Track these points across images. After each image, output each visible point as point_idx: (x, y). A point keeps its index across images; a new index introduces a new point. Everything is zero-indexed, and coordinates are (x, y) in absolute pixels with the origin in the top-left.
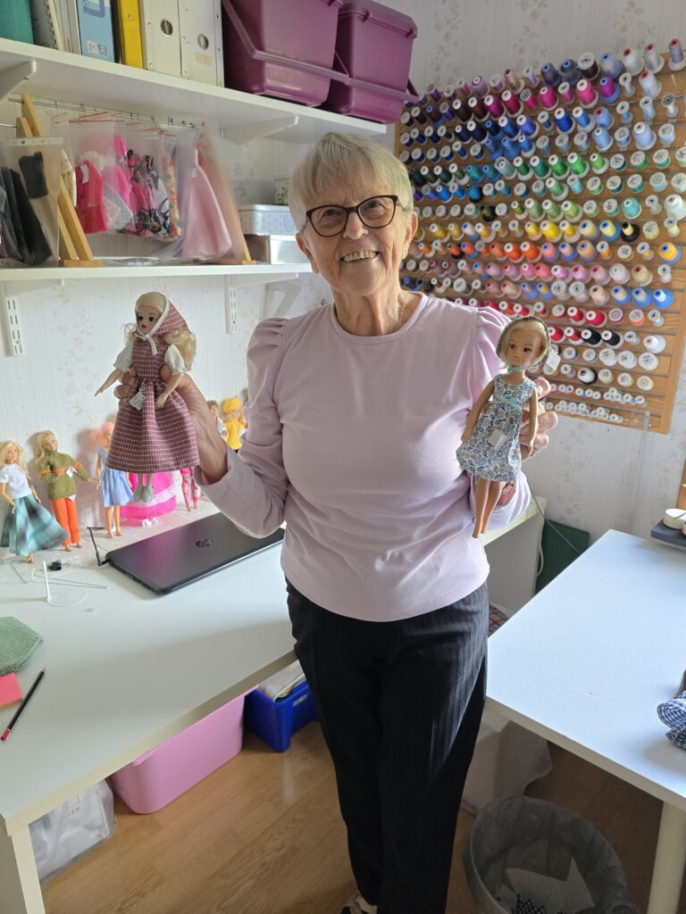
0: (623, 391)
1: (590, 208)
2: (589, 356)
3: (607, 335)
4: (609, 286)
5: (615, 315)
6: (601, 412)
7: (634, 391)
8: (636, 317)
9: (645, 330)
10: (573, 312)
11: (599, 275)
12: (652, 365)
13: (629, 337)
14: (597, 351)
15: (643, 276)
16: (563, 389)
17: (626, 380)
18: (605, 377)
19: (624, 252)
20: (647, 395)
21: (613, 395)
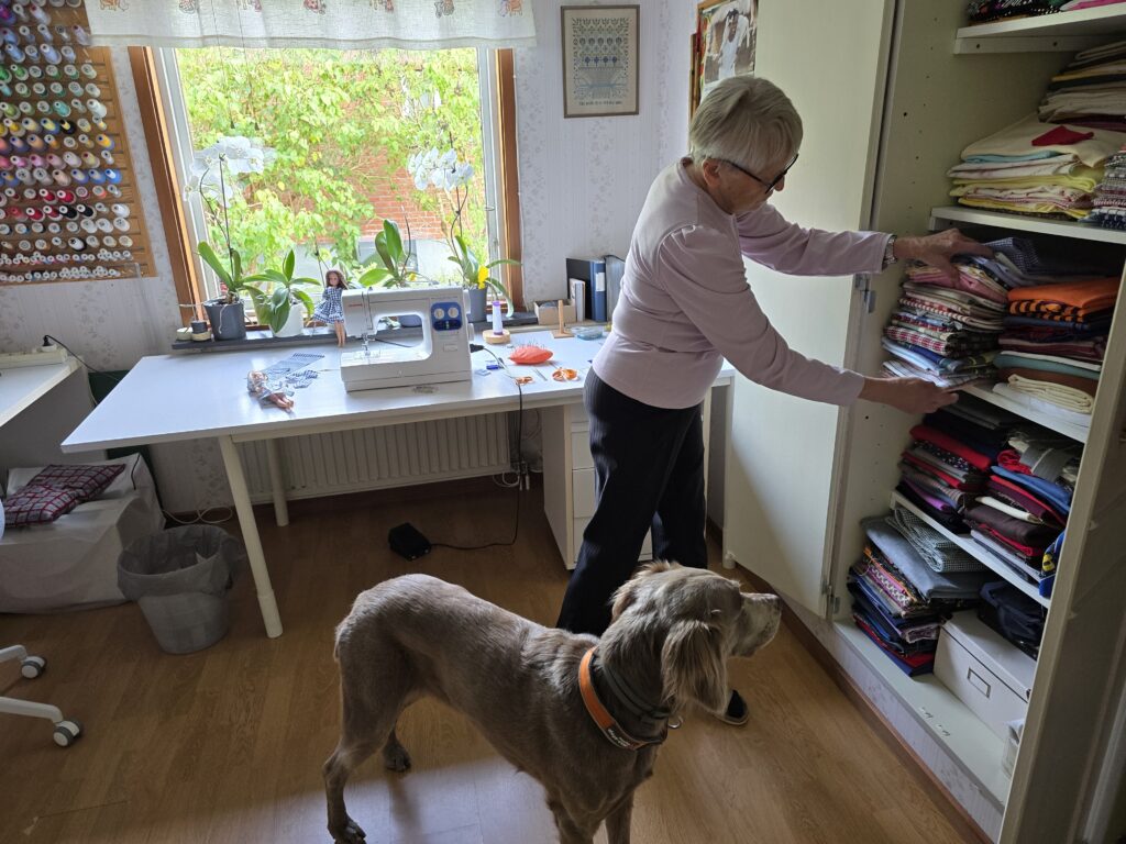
0: (111, 250)
1: (26, 108)
2: (72, 227)
3: (81, 208)
4: (68, 170)
5: (82, 192)
6: (100, 270)
7: (120, 248)
8: (98, 192)
9: (110, 201)
10: (44, 193)
11: (56, 161)
12: (126, 227)
13: (99, 207)
14: (78, 222)
15: (92, 160)
16: (61, 258)
17: (111, 242)
18: (93, 243)
19: (69, 142)
20: (131, 250)
21: (104, 255)
